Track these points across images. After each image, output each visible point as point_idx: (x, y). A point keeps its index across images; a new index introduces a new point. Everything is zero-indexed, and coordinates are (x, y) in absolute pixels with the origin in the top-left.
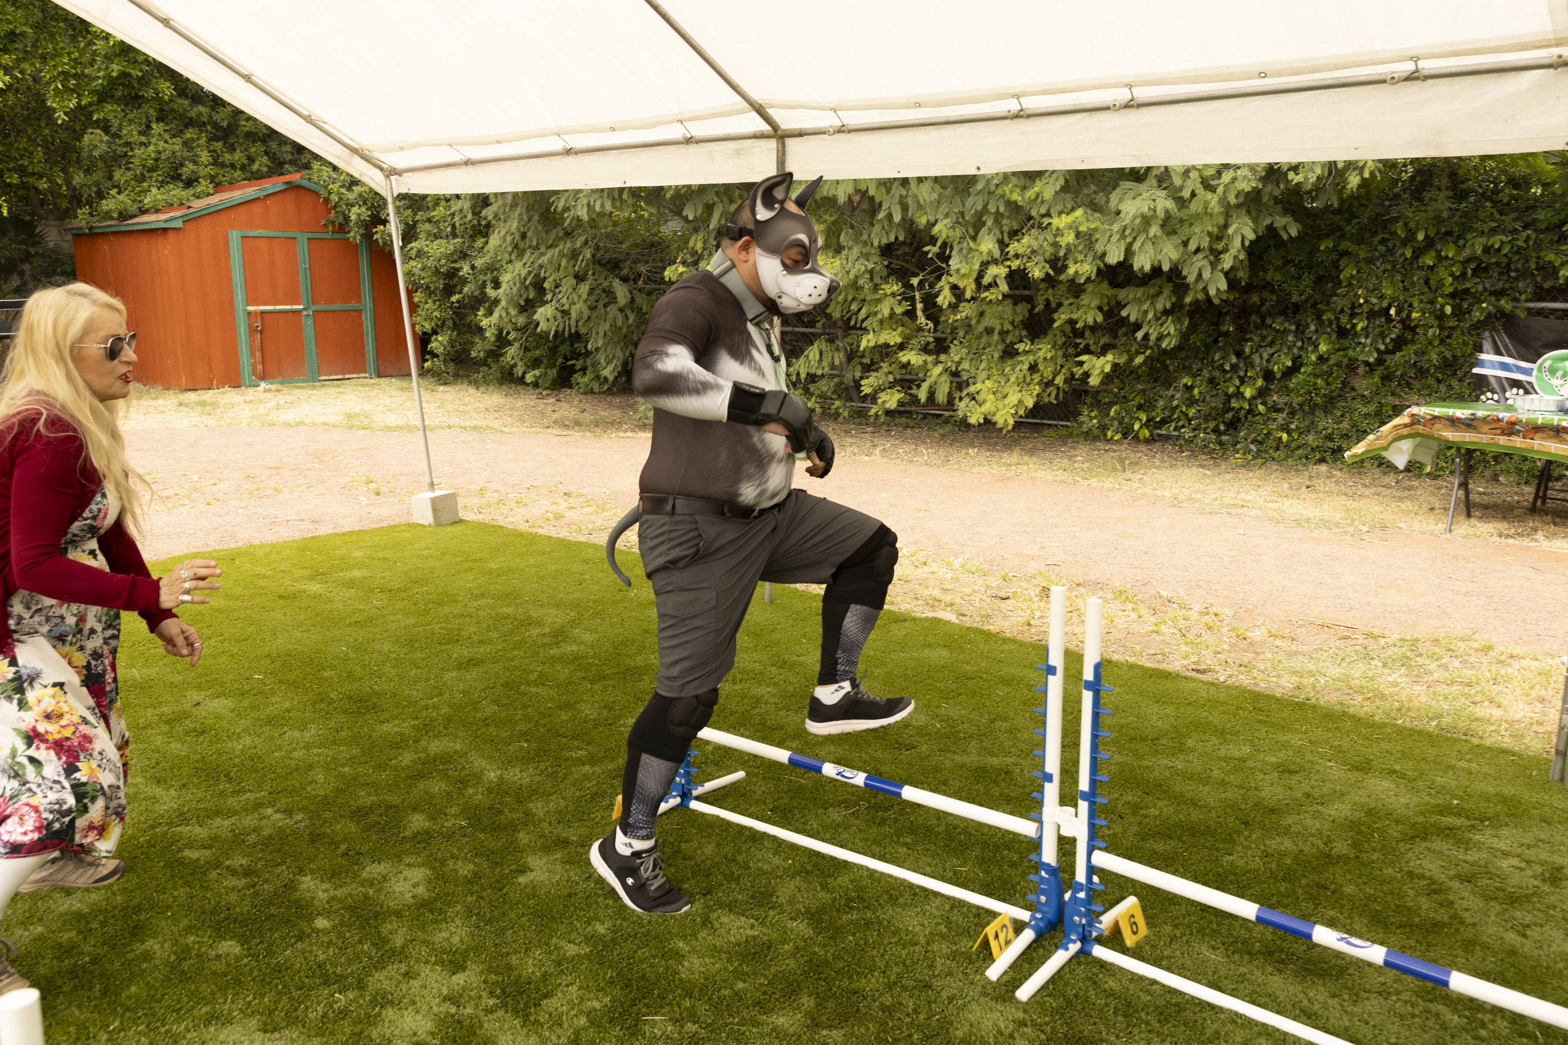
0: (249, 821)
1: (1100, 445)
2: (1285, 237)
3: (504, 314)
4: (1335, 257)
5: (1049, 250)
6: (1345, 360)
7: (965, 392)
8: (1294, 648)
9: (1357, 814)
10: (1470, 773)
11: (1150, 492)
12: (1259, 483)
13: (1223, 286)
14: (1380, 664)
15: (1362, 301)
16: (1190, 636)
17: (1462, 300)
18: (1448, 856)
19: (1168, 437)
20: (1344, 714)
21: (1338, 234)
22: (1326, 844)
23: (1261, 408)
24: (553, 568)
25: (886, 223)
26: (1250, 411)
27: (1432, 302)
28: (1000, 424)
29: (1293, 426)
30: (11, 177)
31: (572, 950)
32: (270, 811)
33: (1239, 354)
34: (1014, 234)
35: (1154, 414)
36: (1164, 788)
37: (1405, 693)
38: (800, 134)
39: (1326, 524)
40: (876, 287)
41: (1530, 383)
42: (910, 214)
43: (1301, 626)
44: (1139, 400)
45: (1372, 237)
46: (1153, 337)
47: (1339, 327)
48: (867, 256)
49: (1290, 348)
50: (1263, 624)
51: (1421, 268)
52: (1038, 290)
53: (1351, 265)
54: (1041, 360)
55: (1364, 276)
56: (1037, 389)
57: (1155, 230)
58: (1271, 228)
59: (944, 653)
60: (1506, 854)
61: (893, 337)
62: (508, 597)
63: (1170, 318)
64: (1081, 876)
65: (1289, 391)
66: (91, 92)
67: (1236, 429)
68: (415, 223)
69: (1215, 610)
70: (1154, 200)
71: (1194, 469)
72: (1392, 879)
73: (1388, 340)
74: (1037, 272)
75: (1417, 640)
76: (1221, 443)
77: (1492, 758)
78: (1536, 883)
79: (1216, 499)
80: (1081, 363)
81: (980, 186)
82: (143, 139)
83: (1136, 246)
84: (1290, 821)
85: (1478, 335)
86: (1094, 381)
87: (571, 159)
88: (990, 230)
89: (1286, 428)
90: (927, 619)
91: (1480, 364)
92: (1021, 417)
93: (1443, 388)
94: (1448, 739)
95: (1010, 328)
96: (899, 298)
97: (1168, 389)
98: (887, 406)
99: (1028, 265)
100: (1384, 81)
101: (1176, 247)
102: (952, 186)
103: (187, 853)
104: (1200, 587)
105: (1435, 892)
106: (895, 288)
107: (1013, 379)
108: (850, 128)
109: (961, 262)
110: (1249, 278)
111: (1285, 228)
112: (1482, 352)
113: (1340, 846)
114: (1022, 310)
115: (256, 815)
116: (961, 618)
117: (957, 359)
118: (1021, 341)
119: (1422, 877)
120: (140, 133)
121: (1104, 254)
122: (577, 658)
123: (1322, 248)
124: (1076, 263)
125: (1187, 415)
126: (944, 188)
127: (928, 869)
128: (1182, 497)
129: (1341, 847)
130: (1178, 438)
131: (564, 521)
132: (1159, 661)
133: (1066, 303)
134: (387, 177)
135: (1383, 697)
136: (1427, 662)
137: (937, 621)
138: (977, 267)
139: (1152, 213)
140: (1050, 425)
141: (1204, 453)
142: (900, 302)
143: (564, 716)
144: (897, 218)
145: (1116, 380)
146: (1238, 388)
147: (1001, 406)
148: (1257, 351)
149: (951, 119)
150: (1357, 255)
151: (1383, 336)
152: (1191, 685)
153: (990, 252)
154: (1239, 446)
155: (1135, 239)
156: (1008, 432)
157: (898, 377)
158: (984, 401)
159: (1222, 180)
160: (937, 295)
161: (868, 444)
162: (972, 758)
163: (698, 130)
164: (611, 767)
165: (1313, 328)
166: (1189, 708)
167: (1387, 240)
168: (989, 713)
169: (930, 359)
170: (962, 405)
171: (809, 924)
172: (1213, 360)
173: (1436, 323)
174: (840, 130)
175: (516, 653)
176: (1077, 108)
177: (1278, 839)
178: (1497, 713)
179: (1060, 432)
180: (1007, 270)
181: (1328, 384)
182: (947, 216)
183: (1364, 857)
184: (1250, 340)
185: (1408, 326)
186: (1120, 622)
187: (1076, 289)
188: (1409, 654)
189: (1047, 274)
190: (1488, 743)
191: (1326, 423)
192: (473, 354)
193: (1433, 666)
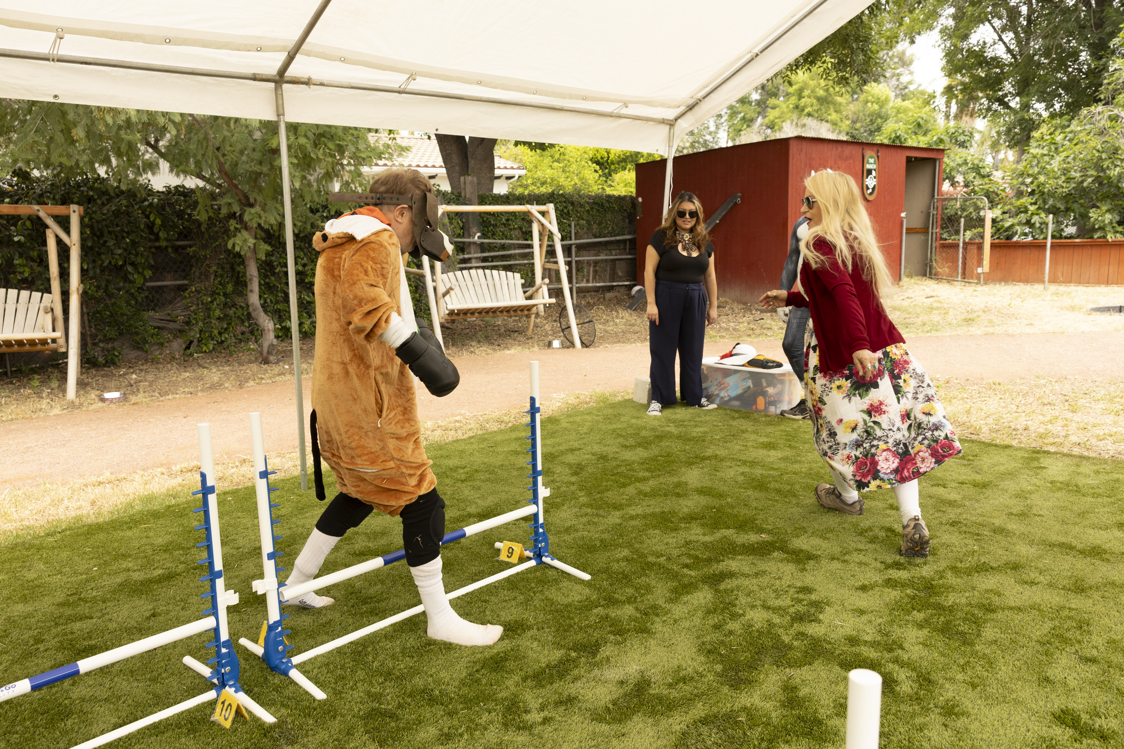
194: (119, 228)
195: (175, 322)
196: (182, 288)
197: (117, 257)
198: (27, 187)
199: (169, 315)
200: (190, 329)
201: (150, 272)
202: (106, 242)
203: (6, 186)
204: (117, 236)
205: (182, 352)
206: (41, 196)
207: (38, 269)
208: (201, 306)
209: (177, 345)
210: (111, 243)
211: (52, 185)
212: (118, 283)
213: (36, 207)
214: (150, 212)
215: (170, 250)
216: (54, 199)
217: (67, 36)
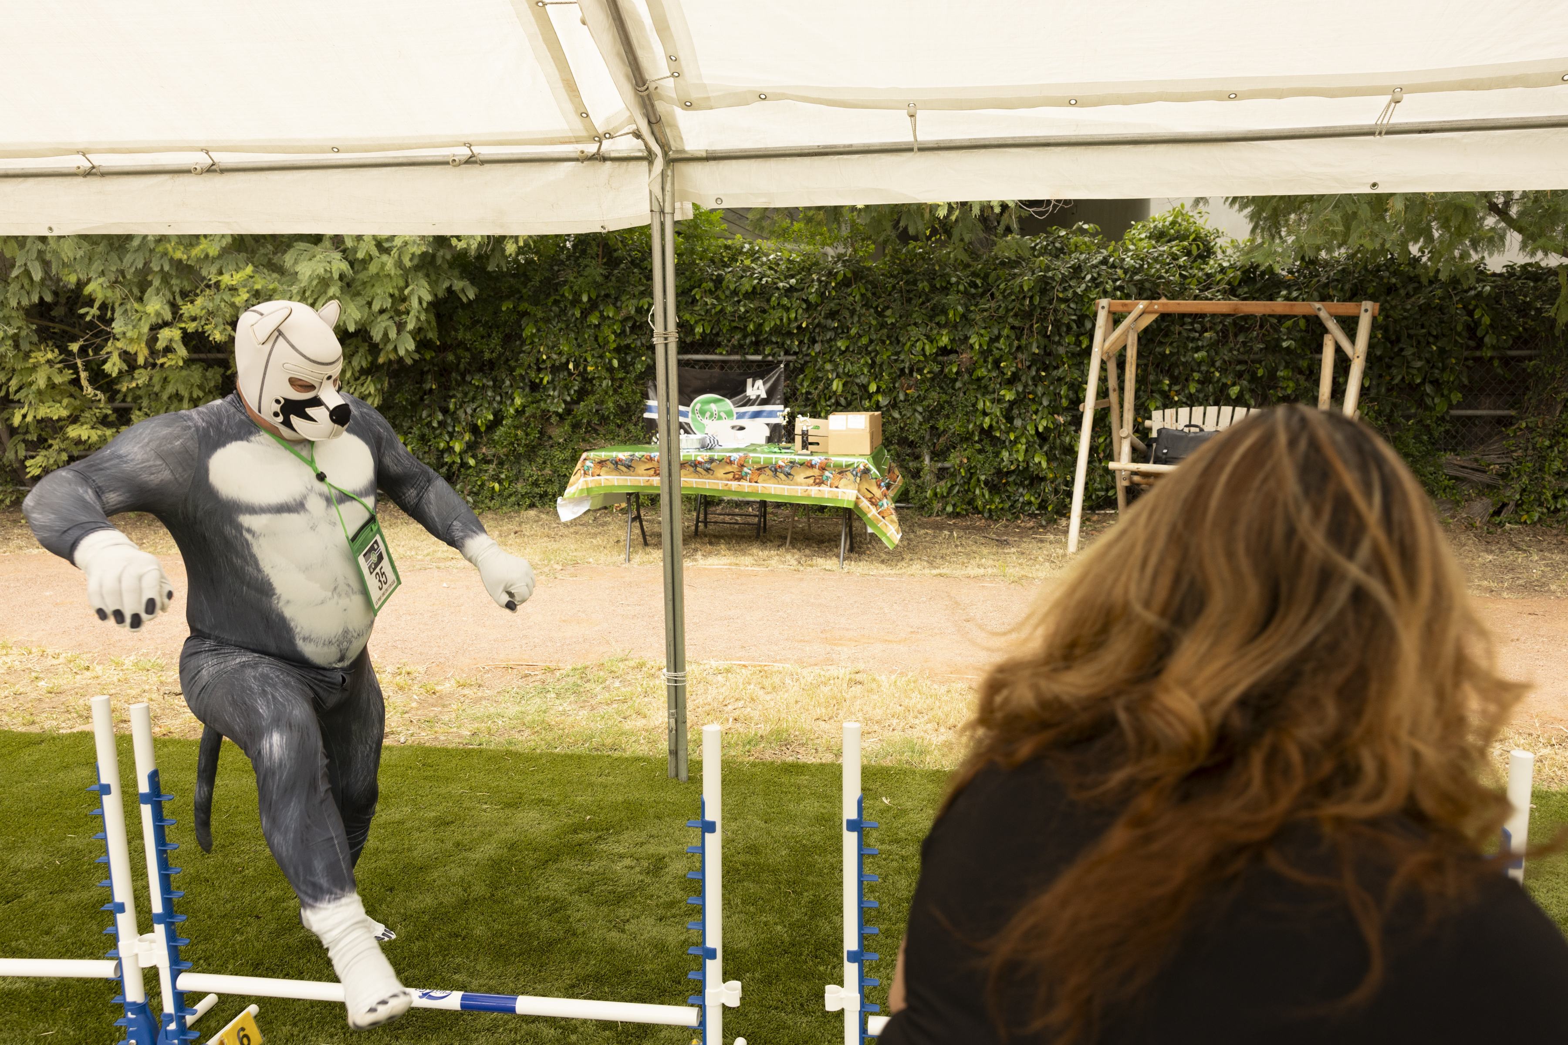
2: (465, 300)
4: (515, 317)
5: (229, 311)
6: (539, 413)
8: (480, 694)
9: (500, 852)
10: (606, 787)
13: (411, 346)
14: (553, 695)
15: (544, 357)
17: (626, 354)
18: (573, 872)
20: (507, 753)
21: (517, 296)
22: (465, 891)
23: (472, 462)
25: (25, 282)
26: (462, 465)
27: (601, 357)
29: (503, 476)
33: (445, 411)
34: (188, 295)
37: (569, 720)
40: (26, 355)
41: (688, 424)
42: (54, 272)
43: (488, 671)
45: (546, 299)
47: (531, 381)
48: (5, 320)
49: (490, 403)
50: (453, 676)
51: (589, 326)
53: (531, 325)
55: (544, 334)
57: (334, 291)
58: (449, 290)
60: (621, 857)
61: (57, 411)
63: (369, 378)
64: (169, 1007)
65: (493, 443)
69: (408, 669)
70: (330, 262)
72: (520, 909)
73: (572, 392)
74: (218, 335)
75: (586, 668)
77: (626, 768)
78: (641, 878)
81: (136, 243)
84: (436, 875)
85: (643, 384)
88: (158, 291)
89: (496, 478)
91: (648, 409)
93: (622, 432)
94: (594, 758)
95: (202, 392)
96: (59, 365)
99: (206, 327)
100: (447, 163)
101: (360, 308)
102: (105, 242)
104: (395, 647)
105: (556, 911)
106: (50, 356)
109: (126, 324)
110: (441, 338)
111: (463, 291)
112: (648, 398)
113: (477, 888)
114: (214, 374)
119: (547, 899)
123: (504, 309)
126: (95, 243)
129: (480, 889)
135: (550, 728)
136: (594, 686)
138: (145, 329)
139: (328, 274)
142: (60, 371)
144: (37, 276)
146: (448, 443)
148: (461, 407)
150: (535, 315)
151: (567, 388)
153: (158, 314)
159: (394, 244)
160: (104, 362)
165: (508, 383)
167: (559, 301)
169: (109, 432)
172: (420, 417)
173: (607, 375)
176: (156, 168)
177: (420, 897)
178: (640, 723)
180: (183, 333)
181: (527, 435)
182: (101, 274)
183: (499, 893)
184: (454, 396)
185: (586, 379)
188: (579, 682)
190: (627, 754)
191: (531, 471)
193: (599, 689)
194: (1424, 331)
195: (1485, 472)
196: (1504, 422)
197: (1415, 372)
198: (1310, 273)
199: (1476, 460)
200: (1506, 486)
201: (1460, 395)
202: (1402, 350)
203: (1284, 273)
204: (1419, 342)
205: (1486, 518)
206: (1326, 285)
207: (1304, 383)
208: (1530, 452)
209: (1480, 507)
210: (1409, 352)
211: (1343, 270)
212: (1409, 409)
213: (1317, 305)
214: (1476, 307)
215: (1496, 363)
216: (1342, 289)
217: (1406, 98)
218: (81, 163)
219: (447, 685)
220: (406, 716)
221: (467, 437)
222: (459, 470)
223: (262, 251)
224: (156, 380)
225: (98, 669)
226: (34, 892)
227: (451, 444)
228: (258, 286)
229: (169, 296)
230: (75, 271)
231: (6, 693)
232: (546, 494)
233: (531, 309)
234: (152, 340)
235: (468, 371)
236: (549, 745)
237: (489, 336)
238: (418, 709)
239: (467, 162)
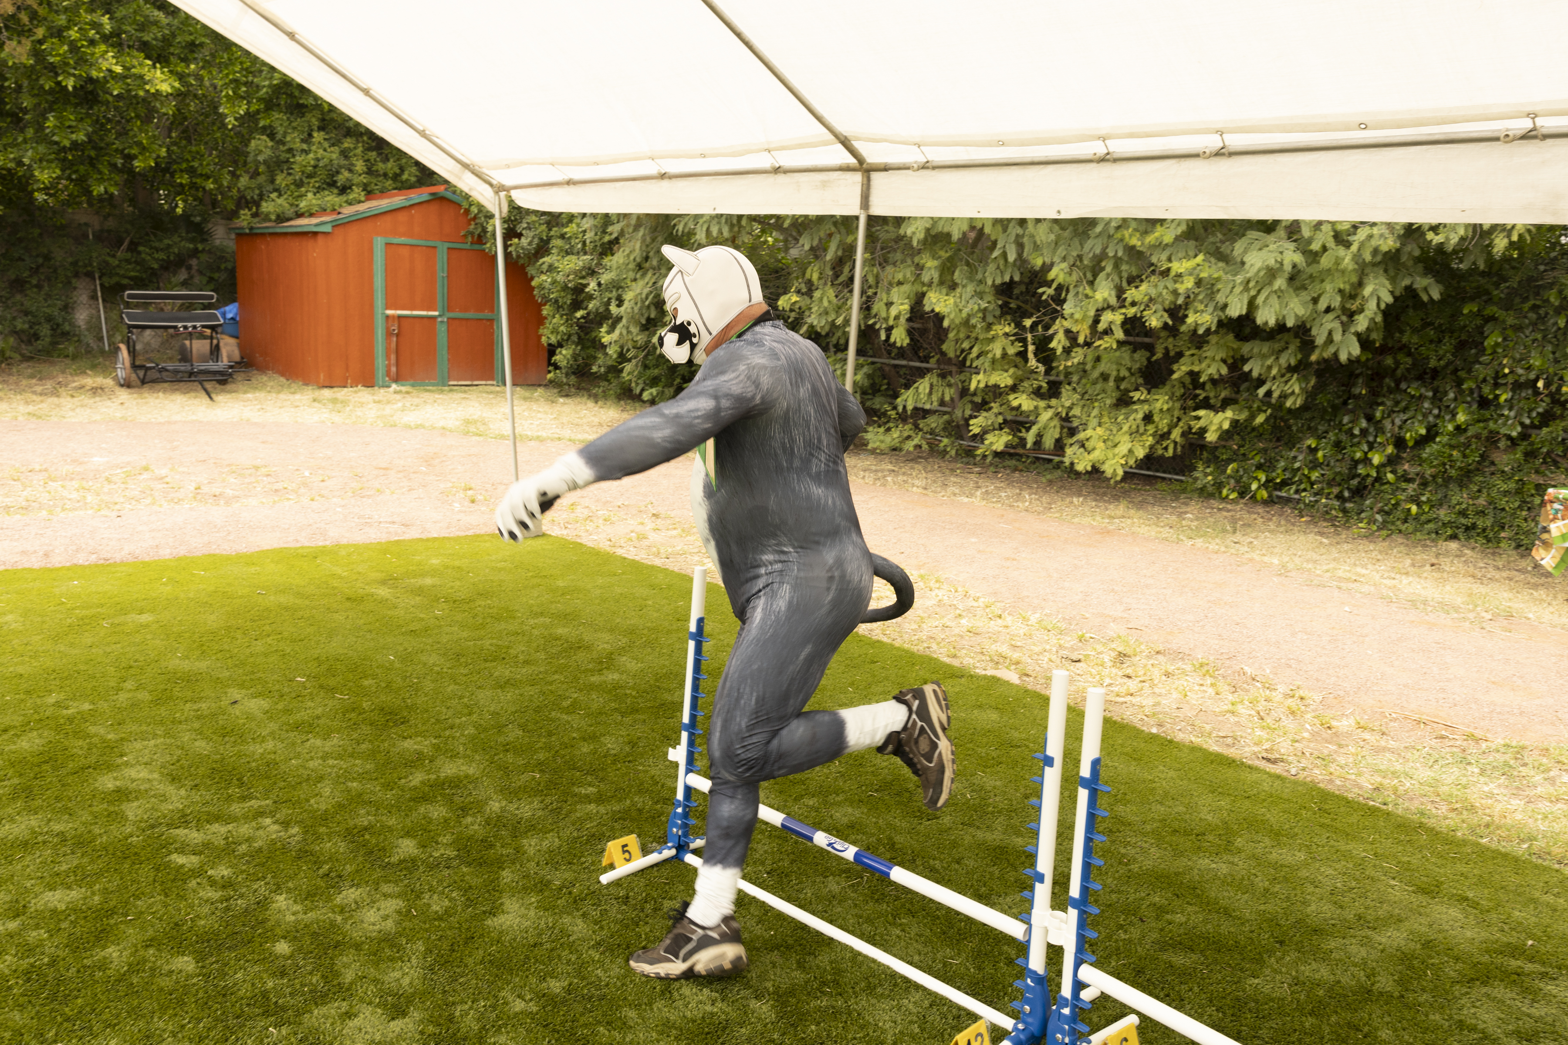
0: (245, 830)
1: (1214, 503)
2: (1425, 298)
3: (625, 332)
4: (1479, 322)
5: (1168, 298)
6: (1485, 433)
7: (1075, 439)
8: (1383, 743)
9: (1412, 945)
10: (1555, 910)
11: (1257, 558)
12: (1379, 557)
13: (1356, 350)
14: (1477, 770)
15: (1507, 371)
16: (1269, 720)
18: (1510, 1007)
19: (1288, 500)
20: (1421, 825)
21: (1484, 298)
22: (1368, 977)
23: (1390, 477)
24: (619, 590)
25: (1002, 262)
26: (1377, 479)
28: (1109, 472)
29: (1424, 499)
30: (181, 177)
31: (519, 1006)
32: (268, 821)
33: (1370, 418)
34: (1134, 280)
35: (1274, 474)
36: (1198, 891)
37: (1499, 807)
38: (885, 168)
39: (1445, 607)
40: (989, 327)
42: (1025, 255)
43: (1396, 720)
44: (1258, 459)
45: (1523, 302)
46: (1276, 395)
47: (1481, 397)
48: (980, 295)
49: (1425, 416)
50: (1352, 713)
52: (1159, 338)
53: (1496, 332)
54: (1157, 410)
56: (1150, 440)
57: (1280, 283)
58: (1410, 290)
59: (994, 716)
61: (1004, 379)
62: (566, 617)
63: (1295, 376)
64: (1066, 991)
65: (1421, 462)
66: (259, 100)
67: (1362, 496)
68: (549, 239)
69: (1301, 693)
70: (1281, 253)
71: (1311, 536)
72: (1438, 1027)
73: (1534, 414)
74: (1154, 322)
75: (1523, 748)
76: (1344, 511)
79: (1327, 571)
80: (1198, 418)
81: (1098, 229)
82: (305, 146)
83: (1260, 300)
84: (1333, 944)
86: (1211, 437)
87: (665, 183)
88: (1108, 275)
89: (1415, 500)
90: (985, 677)
92: (1131, 467)
94: (1536, 866)
95: (1127, 374)
96: (1012, 338)
97: (1291, 449)
98: (994, 448)
99: (1145, 313)
100: (1497, 139)
101: (1304, 304)
102: (1071, 228)
103: (174, 856)
104: (1290, 666)
106: (1007, 329)
107: (1125, 428)
108: (935, 164)
109: (1076, 306)
110: (1384, 339)
111: (1426, 289)
113: (1384, 980)
114: (1141, 357)
115: (254, 824)
116: (1025, 678)
117: (1068, 404)
118: (1137, 389)
119: (1473, 1029)
120: (303, 141)
121: (1225, 306)
122: (616, 686)
123: (1465, 311)
124: (1196, 312)
125: (1309, 478)
126: (1063, 229)
127: (916, 958)
128: (1290, 566)
129: (1385, 983)
130: (1298, 501)
131: (646, 543)
132: (1228, 745)
133: (1188, 353)
134: (497, 193)
135: (1472, 809)
136: (1532, 773)
137: (995, 680)
138: (1092, 312)
139: (1278, 265)
140: (1164, 479)
141: (1325, 520)
142: (1013, 343)
143: (586, 748)
144: (1012, 257)
145: (1236, 437)
146: (1366, 453)
147: (1110, 455)
148: (1389, 416)
149: (1036, 160)
150: (1504, 321)
151: (1528, 409)
152: (1255, 776)
153: (1105, 298)
154: (1363, 515)
155: (1259, 292)
156: (1116, 482)
157: (1009, 418)
158: (1094, 449)
159: (1357, 236)
160: (1051, 338)
161: (972, 485)
162: (994, 837)
163: (786, 160)
164: (616, 808)
165: (1451, 395)
166: (1247, 802)
167: (1539, 307)
168: (1026, 787)
169: (1041, 403)
170: (1069, 451)
171: (773, 1006)
172: (1341, 422)
174: (925, 167)
175: (556, 677)
176: (1165, 153)
177: (1314, 965)
179: (1173, 487)
180: (1123, 317)
181: (1465, 456)
182: (1064, 259)
183: (1410, 997)
184: (1382, 404)
185: (1557, 401)
186: (1193, 698)
187: (1199, 340)
188: (1512, 762)
189: (1166, 324)
191: (1460, 497)
192: (595, 369)
193: (1538, 778)
218: (1099, 149)
219: (1345, 722)
220: (1297, 744)
221: (1390, 450)
222: (1373, 485)
223: (1211, 239)
224: (1090, 358)
225: (1009, 620)
226: (949, 818)
227: (1370, 455)
228: (1203, 275)
229: (1117, 279)
230: (1042, 255)
231: (936, 623)
232: (1474, 526)
233: (1500, 313)
234: (1096, 321)
235: (1404, 378)
236: (1473, 831)
237: (1440, 341)
238: (1310, 741)
239: (1524, 137)
